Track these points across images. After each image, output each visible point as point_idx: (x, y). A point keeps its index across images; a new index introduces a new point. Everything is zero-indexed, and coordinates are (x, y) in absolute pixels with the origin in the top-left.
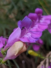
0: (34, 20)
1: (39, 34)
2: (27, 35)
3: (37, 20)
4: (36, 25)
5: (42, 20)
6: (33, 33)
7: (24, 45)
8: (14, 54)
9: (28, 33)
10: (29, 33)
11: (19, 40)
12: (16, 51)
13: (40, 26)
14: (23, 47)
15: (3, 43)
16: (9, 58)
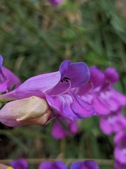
0: (92, 84)
1: (88, 109)
2: (65, 98)
3: (98, 89)
4: (90, 94)
5: (105, 94)
6: (77, 100)
7: (46, 112)
8: (17, 117)
9: (68, 96)
10: (70, 97)
11: (44, 97)
12: (24, 114)
13: (96, 101)
14: (43, 114)
15: (8, 84)
16: (3, 118)
